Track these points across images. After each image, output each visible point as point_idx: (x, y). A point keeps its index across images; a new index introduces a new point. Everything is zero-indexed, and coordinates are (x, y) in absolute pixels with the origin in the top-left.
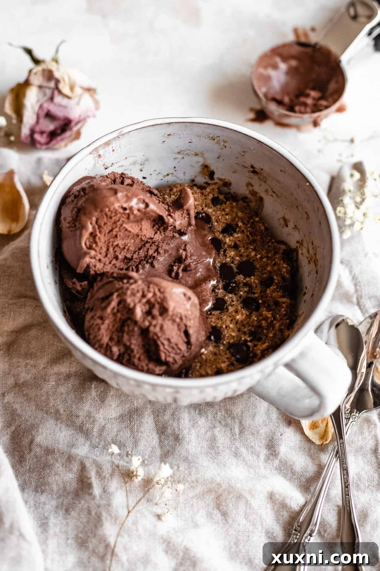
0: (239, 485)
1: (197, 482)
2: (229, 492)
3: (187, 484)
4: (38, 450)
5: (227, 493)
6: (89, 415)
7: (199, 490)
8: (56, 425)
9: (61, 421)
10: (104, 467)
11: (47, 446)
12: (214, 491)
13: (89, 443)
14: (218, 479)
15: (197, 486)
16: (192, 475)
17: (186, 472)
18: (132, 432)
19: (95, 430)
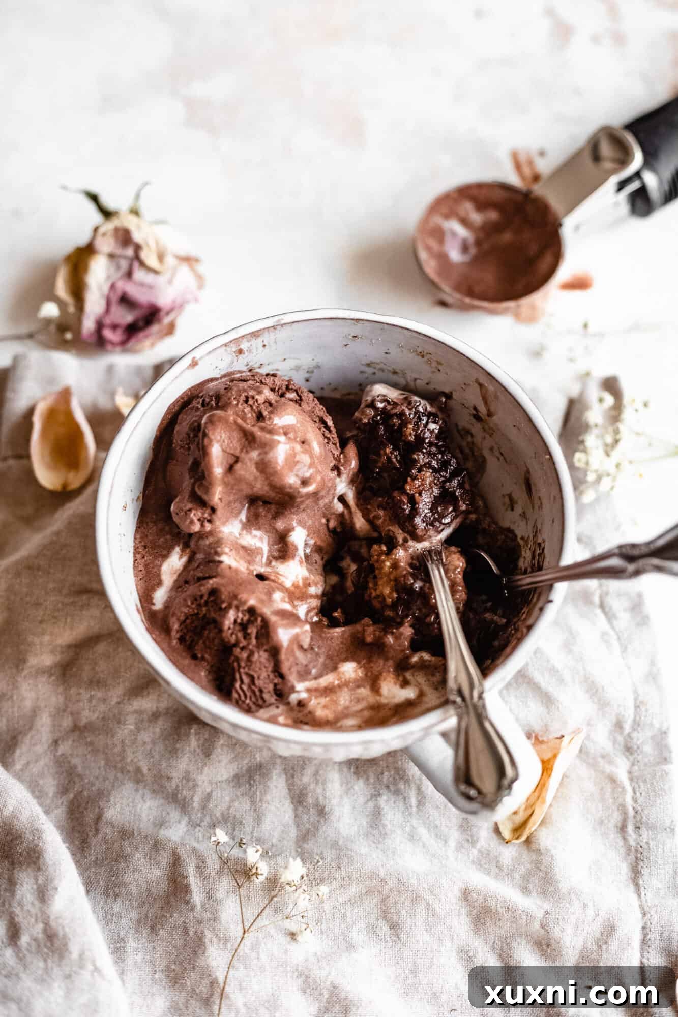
0: (413, 881)
1: (350, 879)
2: (399, 892)
3: (334, 884)
4: (108, 830)
5: (396, 893)
6: (187, 777)
7: (354, 890)
8: (137, 790)
9: (143, 784)
10: (208, 861)
11: (123, 825)
12: (376, 892)
13: (186, 818)
14: (382, 873)
15: (349, 885)
16: (342, 868)
17: (334, 864)
18: (253, 802)
19: (197, 799)
